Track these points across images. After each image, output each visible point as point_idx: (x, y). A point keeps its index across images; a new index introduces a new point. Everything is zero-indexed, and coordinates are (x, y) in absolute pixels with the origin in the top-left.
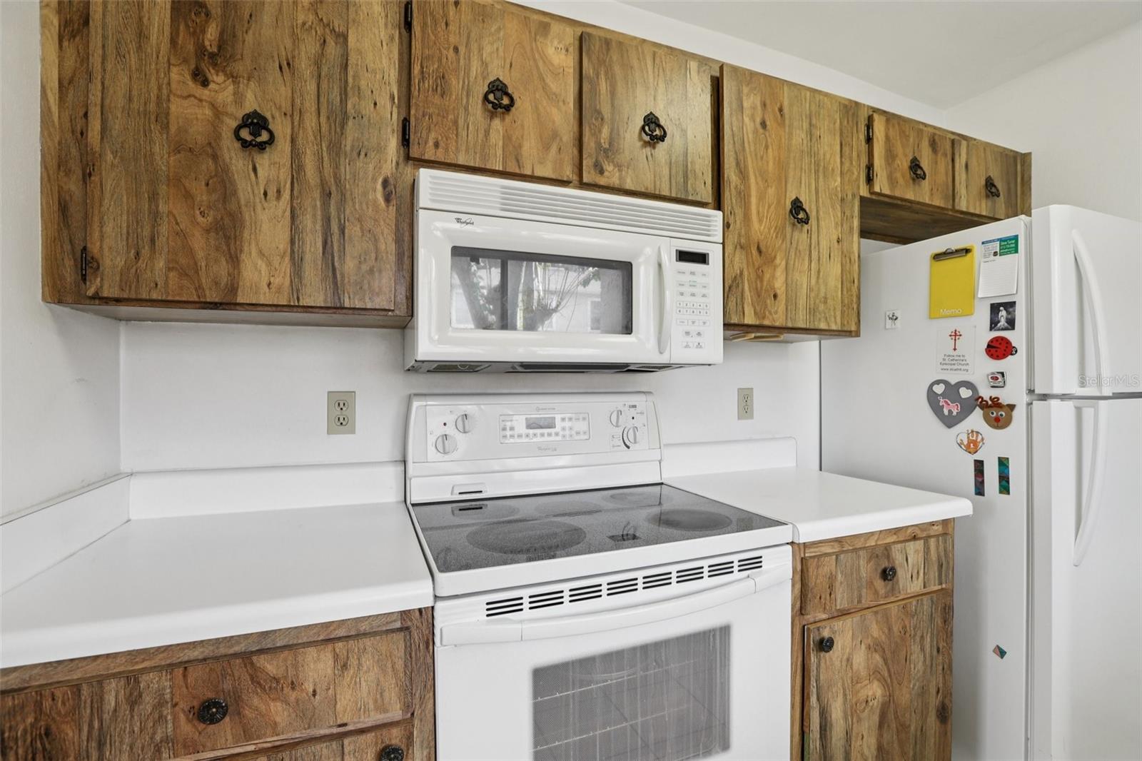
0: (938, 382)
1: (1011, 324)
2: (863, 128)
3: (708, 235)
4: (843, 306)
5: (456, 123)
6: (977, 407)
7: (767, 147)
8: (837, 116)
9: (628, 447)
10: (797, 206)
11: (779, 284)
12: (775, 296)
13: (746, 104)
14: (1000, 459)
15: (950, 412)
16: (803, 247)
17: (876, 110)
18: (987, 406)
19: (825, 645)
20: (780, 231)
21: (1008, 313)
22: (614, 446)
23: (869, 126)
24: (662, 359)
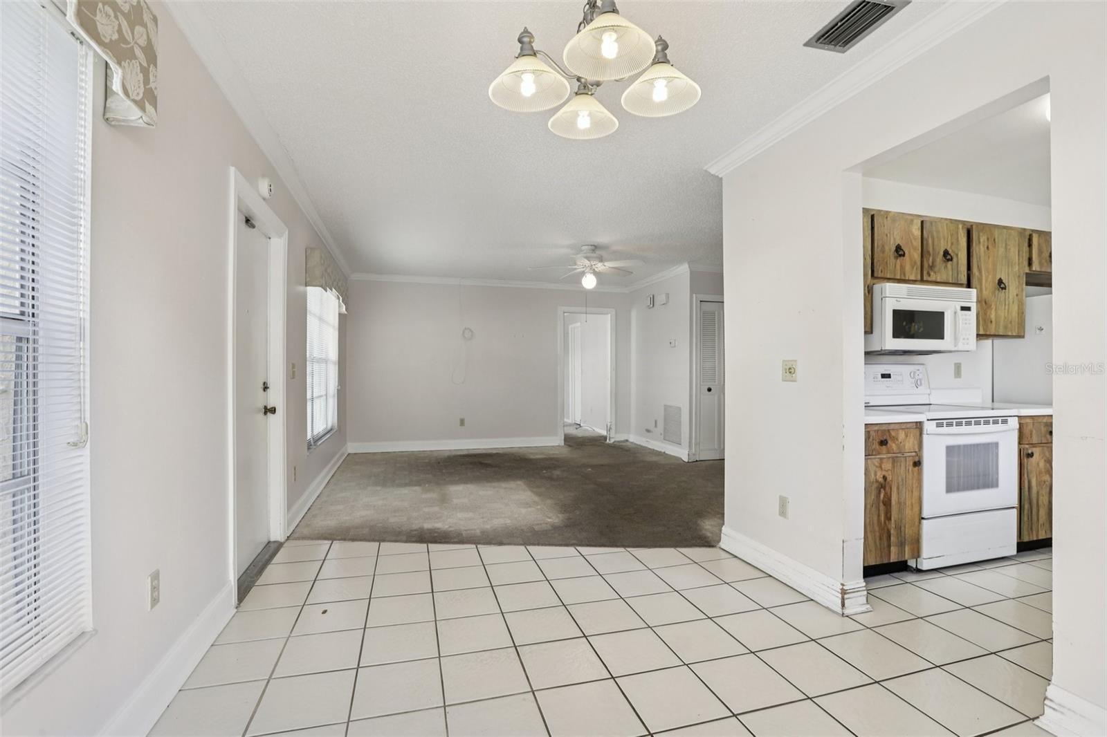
2: (1027, 240)
3: (971, 299)
4: (1018, 324)
5: (887, 263)
7: (989, 257)
8: (1017, 239)
9: (917, 388)
10: (1000, 282)
11: (993, 316)
12: (991, 322)
13: (981, 240)
16: (1003, 299)
17: (1033, 231)
19: (1031, 455)
20: (994, 293)
22: (913, 387)
23: (1030, 240)
24: (956, 349)
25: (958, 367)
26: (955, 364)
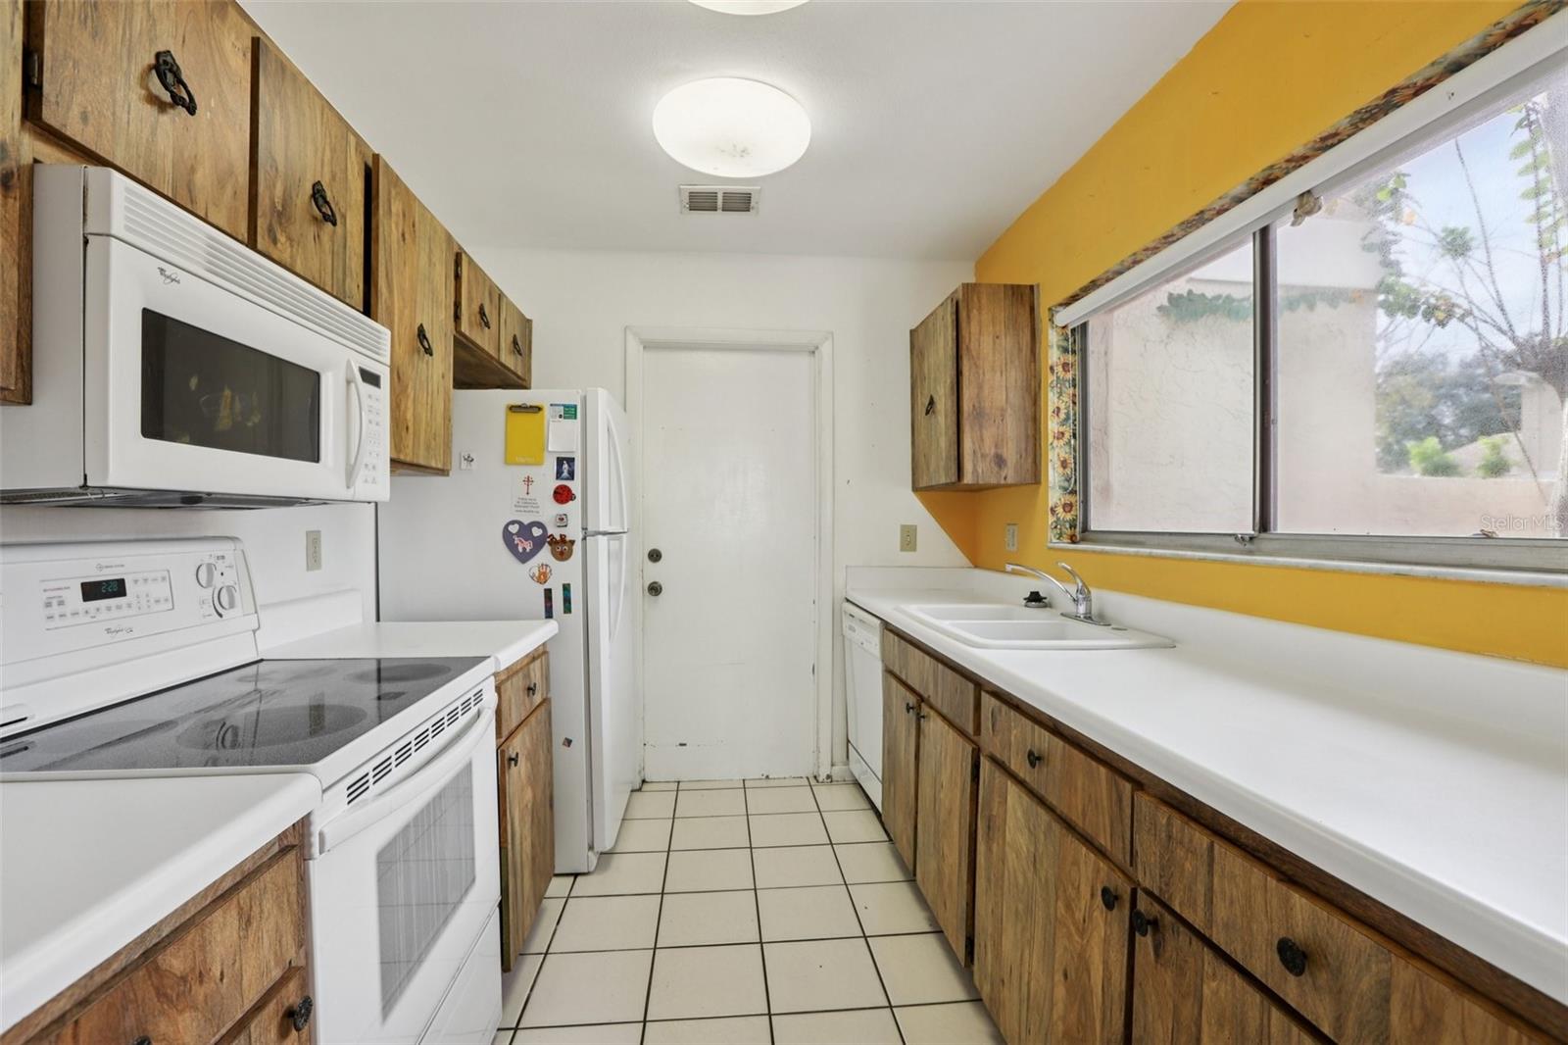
0: (513, 523)
1: (571, 476)
2: (454, 260)
3: (377, 353)
4: (444, 442)
5: (110, 93)
6: (547, 544)
7: (405, 262)
9: (220, 615)
10: (422, 332)
11: (410, 416)
12: (408, 426)
13: (394, 209)
14: (564, 585)
15: (524, 549)
16: (424, 376)
17: (462, 249)
18: (557, 542)
19: (514, 761)
20: (413, 356)
21: (569, 466)
22: (204, 616)
23: (458, 265)
24: (347, 495)
25: (314, 540)
26: (308, 533)
